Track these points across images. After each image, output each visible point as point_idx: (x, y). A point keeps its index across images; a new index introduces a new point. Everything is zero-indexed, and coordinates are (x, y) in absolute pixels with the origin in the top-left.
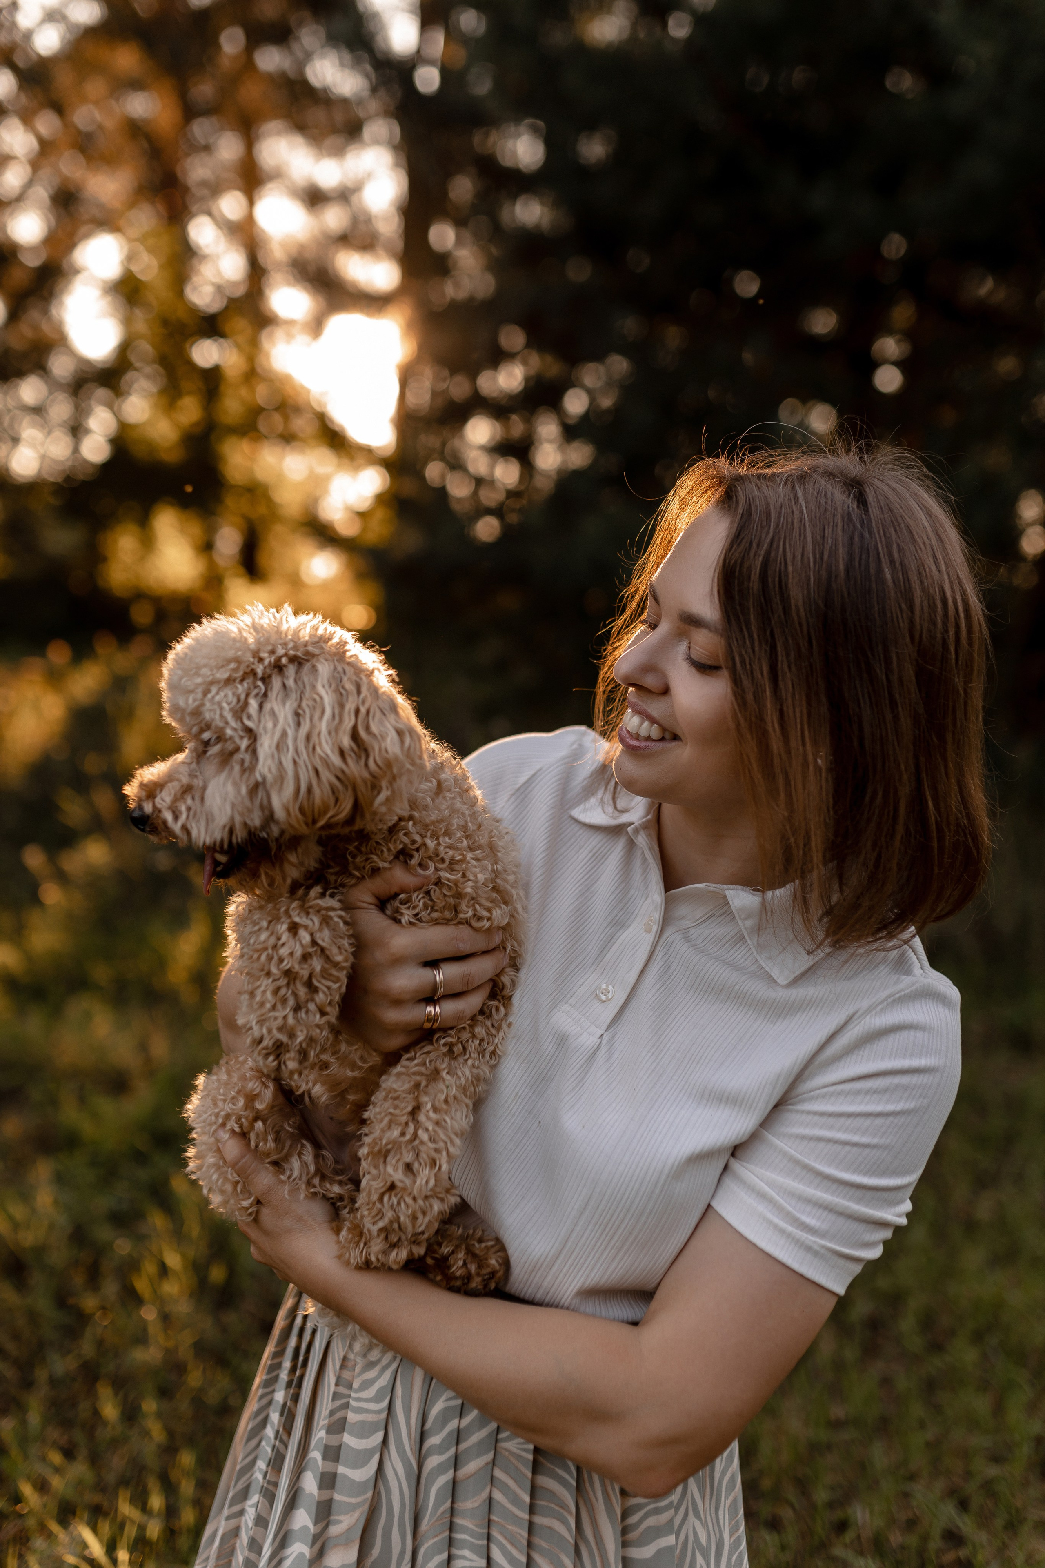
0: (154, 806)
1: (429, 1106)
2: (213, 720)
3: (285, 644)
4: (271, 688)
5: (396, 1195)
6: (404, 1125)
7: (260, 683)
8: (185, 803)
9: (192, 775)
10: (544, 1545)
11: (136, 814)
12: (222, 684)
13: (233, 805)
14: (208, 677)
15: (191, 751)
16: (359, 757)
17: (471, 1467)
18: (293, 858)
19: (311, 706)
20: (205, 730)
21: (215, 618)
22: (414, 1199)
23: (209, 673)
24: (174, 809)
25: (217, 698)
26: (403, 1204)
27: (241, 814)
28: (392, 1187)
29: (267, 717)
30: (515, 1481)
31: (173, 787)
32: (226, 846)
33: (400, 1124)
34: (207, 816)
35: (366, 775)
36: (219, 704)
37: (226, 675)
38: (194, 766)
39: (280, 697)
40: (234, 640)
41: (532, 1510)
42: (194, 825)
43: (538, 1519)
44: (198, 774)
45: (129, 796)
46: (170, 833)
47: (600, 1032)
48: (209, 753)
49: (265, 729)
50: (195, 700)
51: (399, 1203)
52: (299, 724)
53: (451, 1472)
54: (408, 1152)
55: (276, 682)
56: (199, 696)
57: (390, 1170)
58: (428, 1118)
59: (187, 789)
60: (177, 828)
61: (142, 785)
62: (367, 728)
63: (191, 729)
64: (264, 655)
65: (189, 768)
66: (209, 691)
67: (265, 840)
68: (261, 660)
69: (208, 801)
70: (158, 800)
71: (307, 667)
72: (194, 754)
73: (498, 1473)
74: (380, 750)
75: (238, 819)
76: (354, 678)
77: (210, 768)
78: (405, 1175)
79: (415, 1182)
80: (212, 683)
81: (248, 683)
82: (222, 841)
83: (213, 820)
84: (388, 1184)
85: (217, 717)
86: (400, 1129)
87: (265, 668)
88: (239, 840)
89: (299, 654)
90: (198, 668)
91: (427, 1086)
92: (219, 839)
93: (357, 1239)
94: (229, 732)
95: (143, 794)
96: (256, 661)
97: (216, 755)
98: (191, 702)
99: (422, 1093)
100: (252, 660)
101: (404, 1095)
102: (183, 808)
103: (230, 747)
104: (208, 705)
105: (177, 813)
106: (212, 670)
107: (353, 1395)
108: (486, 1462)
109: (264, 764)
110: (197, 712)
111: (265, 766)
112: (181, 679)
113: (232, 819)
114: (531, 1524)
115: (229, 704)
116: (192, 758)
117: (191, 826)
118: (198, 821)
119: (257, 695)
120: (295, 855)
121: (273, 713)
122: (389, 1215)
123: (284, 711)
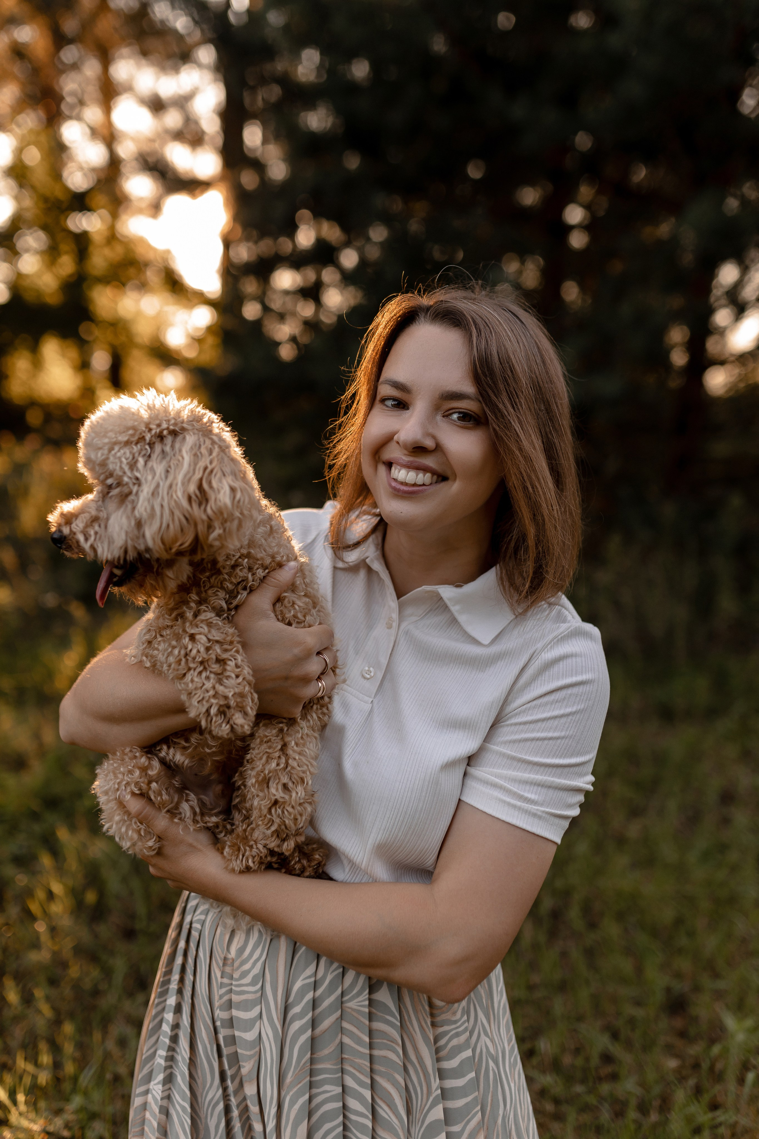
0: (71, 530)
1: (293, 743)
2: (115, 470)
3: (168, 421)
4: (154, 452)
5: (279, 808)
6: (277, 758)
7: (147, 447)
8: (93, 529)
9: (98, 510)
10: (383, 1069)
11: (55, 536)
12: (122, 445)
13: (127, 533)
14: (113, 438)
15: (98, 493)
16: (200, 505)
17: (326, 1024)
18: (170, 573)
19: (176, 464)
20: (110, 477)
21: (121, 398)
22: (293, 807)
23: (114, 436)
24: (85, 533)
25: (119, 454)
26: (286, 812)
27: (132, 540)
28: (276, 802)
29: (149, 472)
30: (358, 1029)
31: (85, 517)
32: (122, 562)
33: (275, 758)
34: (109, 539)
35: (204, 517)
36: (120, 458)
37: (125, 439)
38: (100, 503)
39: (159, 458)
40: (133, 414)
41: (371, 1046)
42: (99, 545)
43: (376, 1052)
44: (103, 509)
45: (51, 522)
46: (82, 550)
47: (371, 700)
48: (111, 494)
49: (146, 480)
50: (102, 455)
51: (283, 812)
52: (166, 477)
53: (310, 1031)
54: (284, 776)
55: (158, 448)
56: (106, 452)
57: (273, 790)
58: (294, 751)
59: (95, 519)
60: (87, 546)
61: (62, 515)
62: (210, 483)
63: (100, 476)
64: (153, 426)
65: (97, 504)
66: (113, 449)
67: (148, 560)
68: (150, 430)
69: (110, 529)
70: (73, 526)
71: (180, 437)
72: (101, 495)
73: (345, 1025)
74: (216, 500)
75: (130, 543)
76: (210, 446)
77: (111, 505)
78: (284, 793)
79: (291, 796)
80: (115, 443)
81: (141, 446)
82: (119, 558)
83: (113, 542)
84: (273, 801)
85: (118, 468)
86: (276, 761)
87: (152, 436)
88: (131, 558)
89: (177, 429)
90: (106, 432)
91: (287, 730)
92: (117, 556)
93: (236, 853)
94: (126, 479)
95: (63, 521)
96: (147, 430)
97: (117, 495)
98: (100, 456)
99: (286, 735)
100: (144, 429)
101: (274, 738)
102: (92, 533)
103: (126, 490)
104: (112, 458)
105: (87, 536)
106: (116, 434)
107: (234, 983)
108: (336, 1018)
109: (142, 505)
110: (103, 464)
111: (142, 507)
112: (93, 439)
113: (126, 541)
114: (371, 1056)
115: (127, 459)
116: (99, 497)
117: (98, 546)
118: (102, 543)
119: (145, 455)
120: (171, 572)
121: (152, 469)
122: (277, 821)
123: (160, 468)
